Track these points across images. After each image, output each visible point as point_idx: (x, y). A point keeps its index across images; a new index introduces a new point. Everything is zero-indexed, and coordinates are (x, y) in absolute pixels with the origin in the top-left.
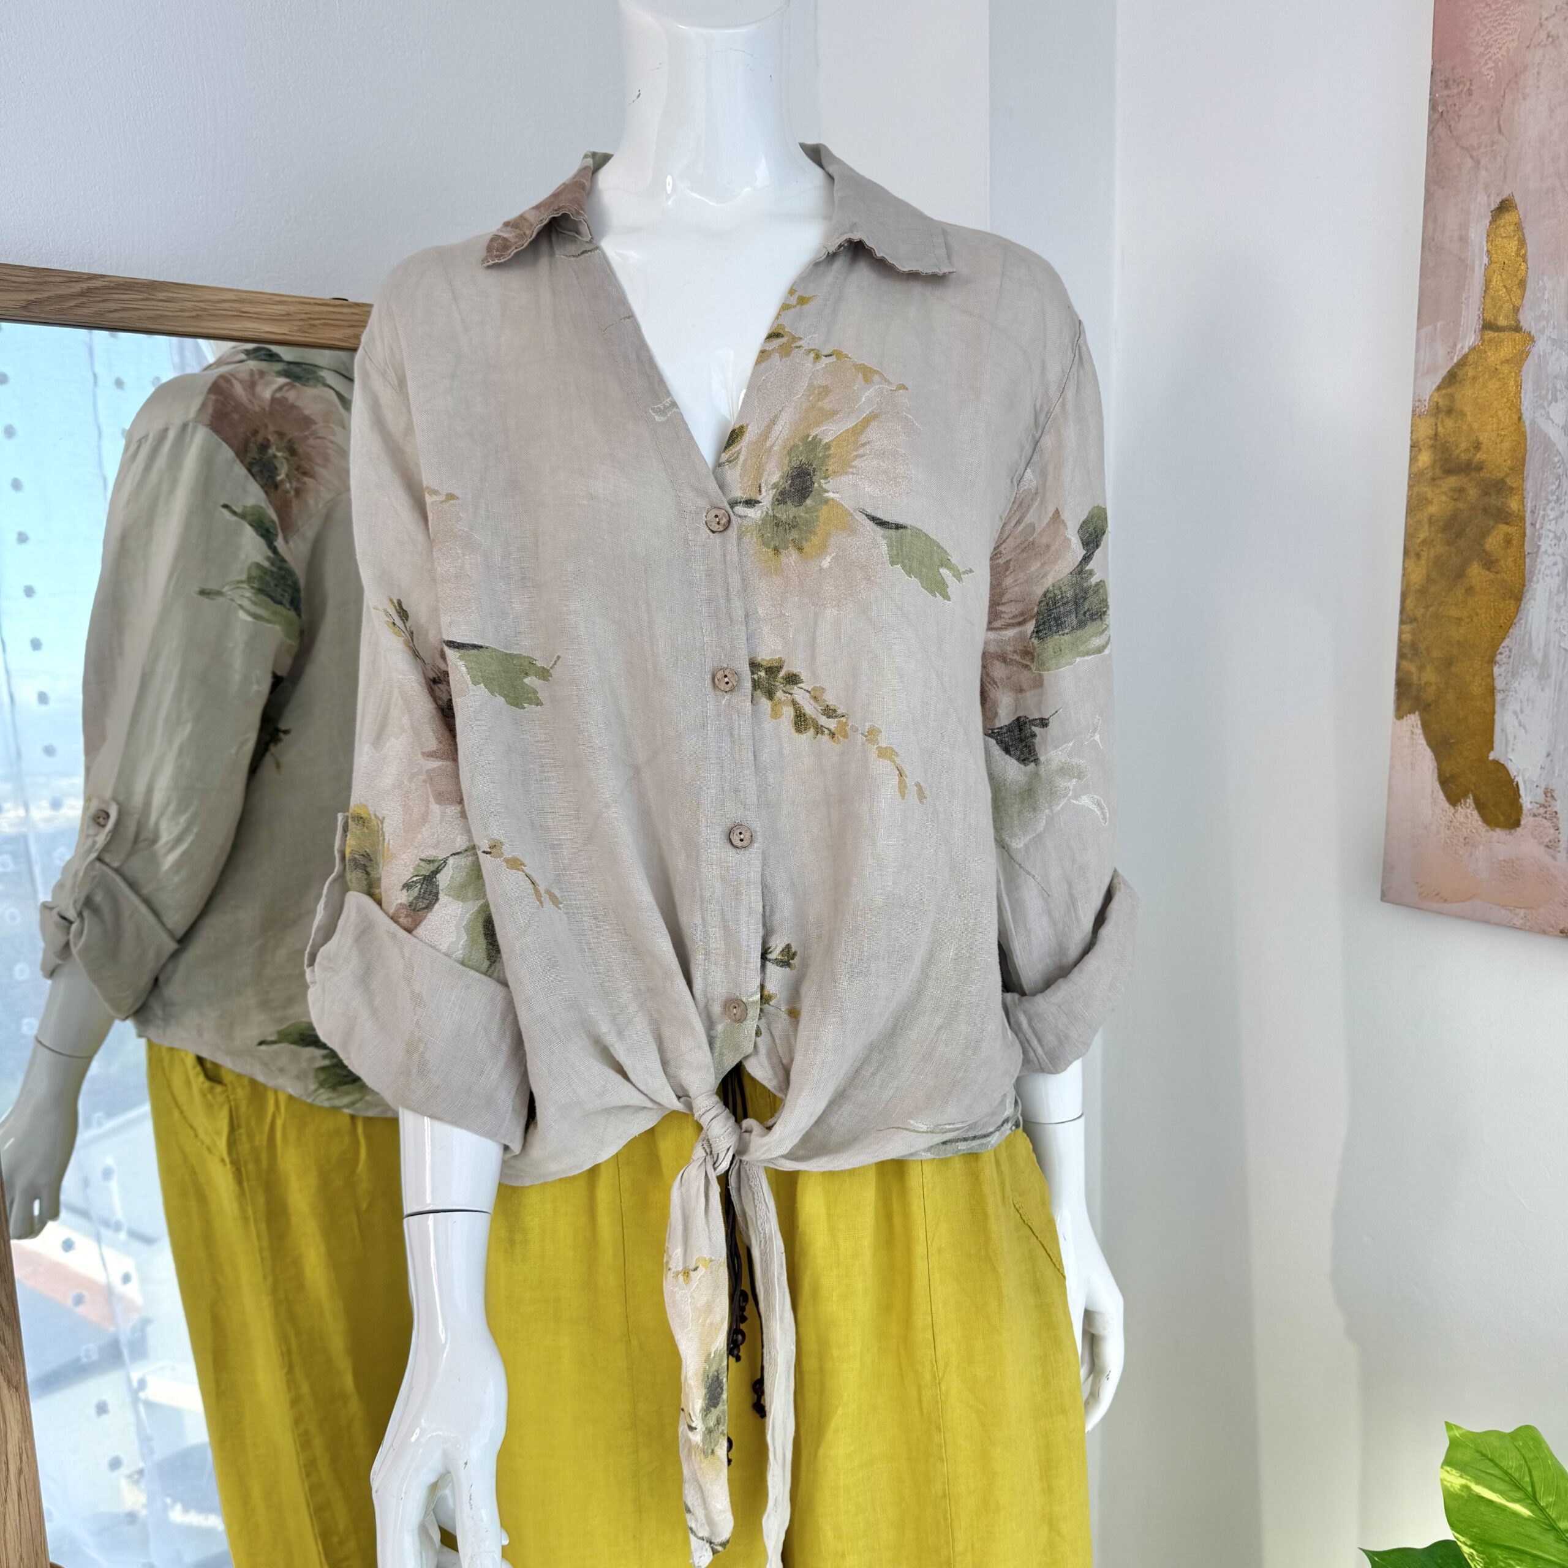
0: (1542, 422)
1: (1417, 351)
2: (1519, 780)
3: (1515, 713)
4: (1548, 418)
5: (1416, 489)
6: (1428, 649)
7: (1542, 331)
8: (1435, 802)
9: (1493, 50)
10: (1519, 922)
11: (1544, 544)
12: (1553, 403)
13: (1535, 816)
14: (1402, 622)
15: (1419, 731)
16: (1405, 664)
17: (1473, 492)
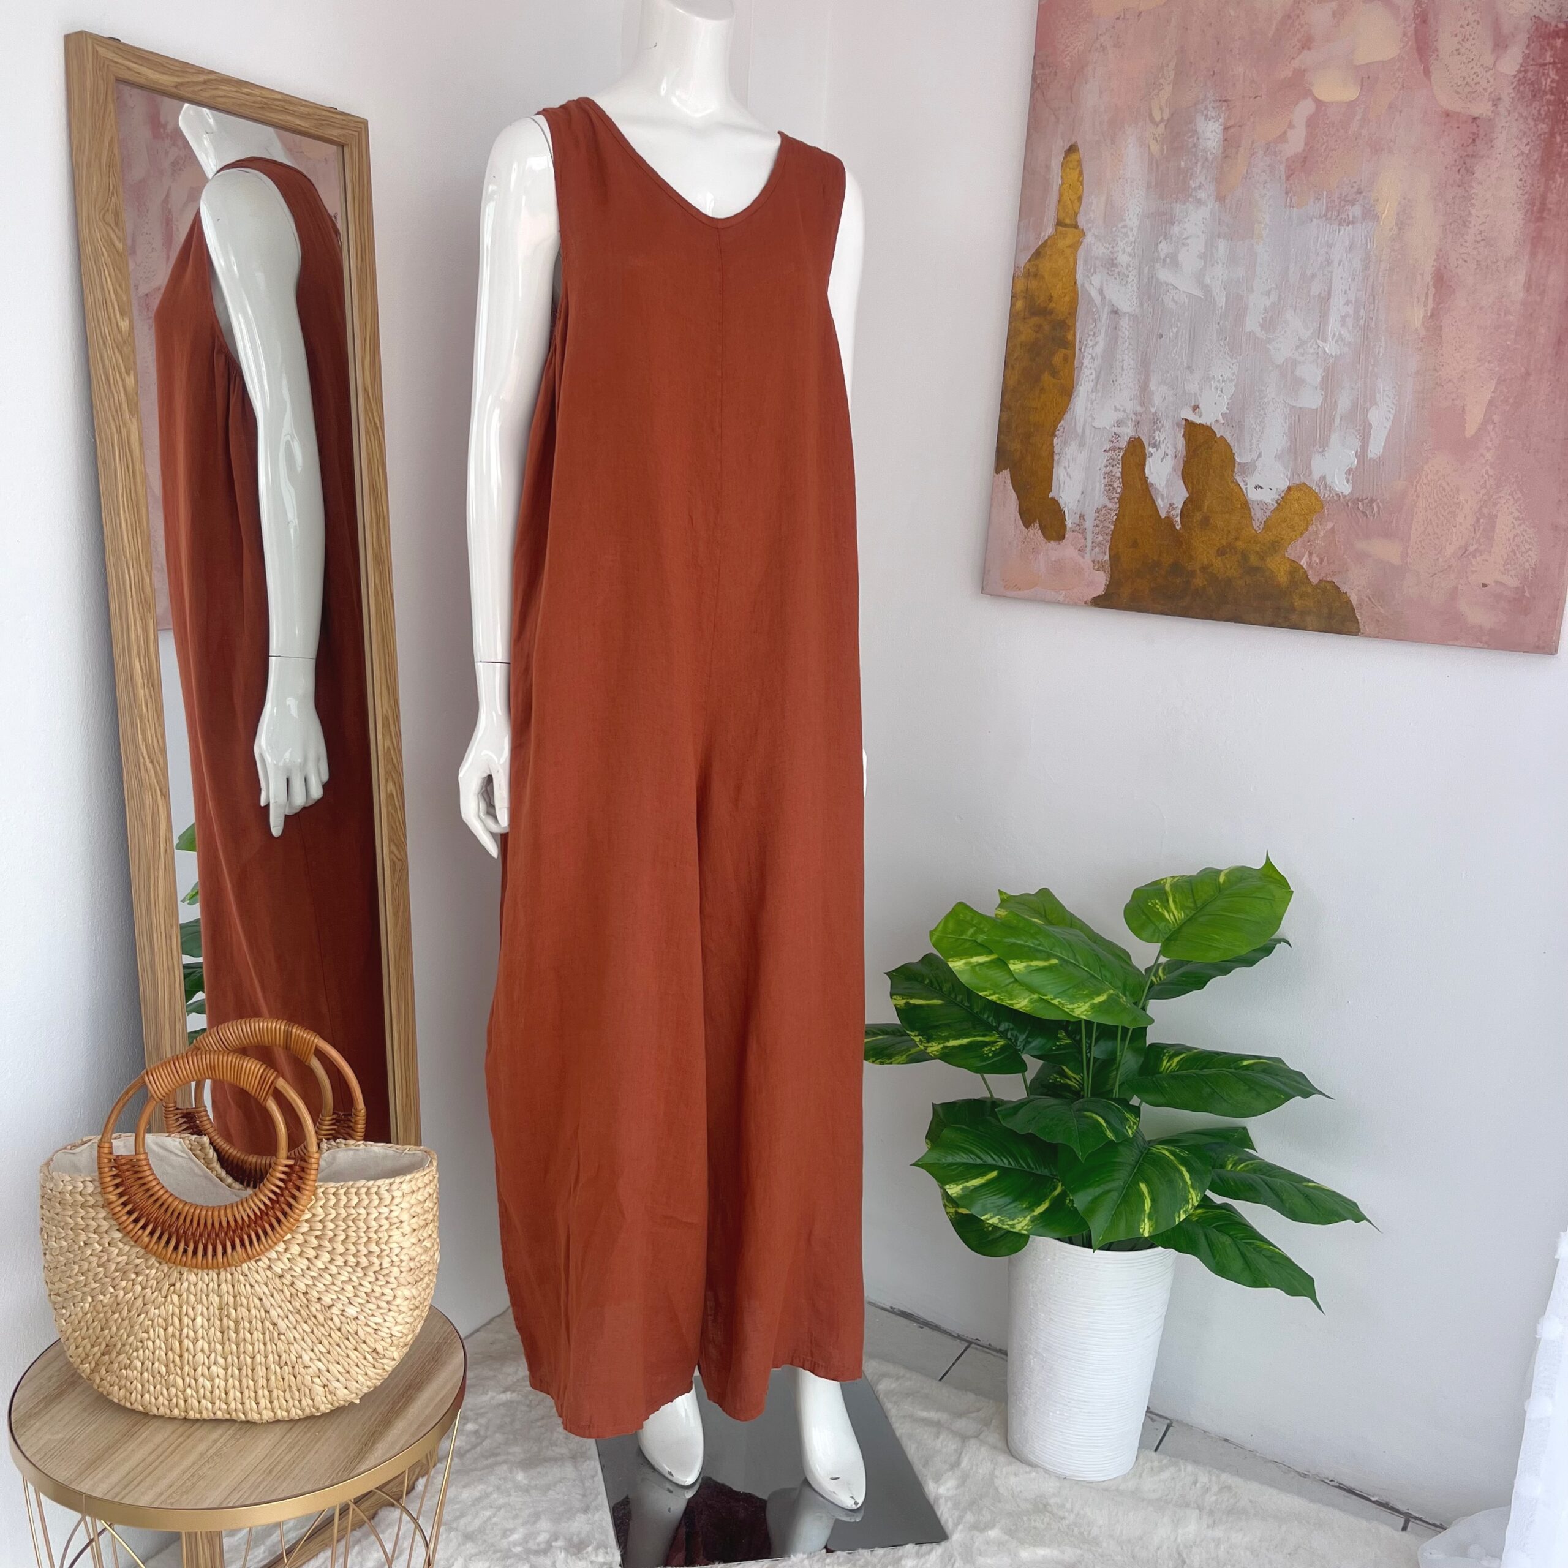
0: (1087, 285)
1: (1018, 235)
2: (1066, 509)
3: (1065, 468)
4: (1091, 283)
5: (1013, 324)
6: (1016, 427)
7: (1090, 229)
8: (1016, 527)
9: (1070, 49)
10: (1061, 599)
11: (1086, 362)
12: (1094, 276)
13: (1073, 531)
14: (1001, 411)
15: (1009, 481)
16: (1002, 437)
17: (1047, 327)
